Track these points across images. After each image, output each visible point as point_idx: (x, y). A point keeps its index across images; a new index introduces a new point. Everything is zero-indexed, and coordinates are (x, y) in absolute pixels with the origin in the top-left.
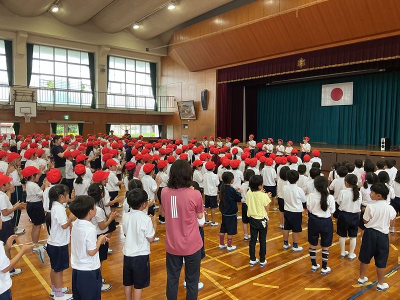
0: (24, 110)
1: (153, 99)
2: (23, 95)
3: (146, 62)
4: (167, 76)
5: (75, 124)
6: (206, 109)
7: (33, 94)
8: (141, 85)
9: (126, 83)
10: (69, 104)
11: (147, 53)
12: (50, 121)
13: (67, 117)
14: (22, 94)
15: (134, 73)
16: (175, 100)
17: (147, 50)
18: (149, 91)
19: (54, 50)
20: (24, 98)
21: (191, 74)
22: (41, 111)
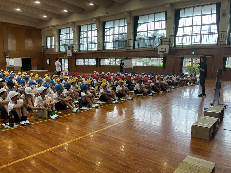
0: (162, 50)
2: (165, 42)
5: (198, 57)
7: (170, 40)
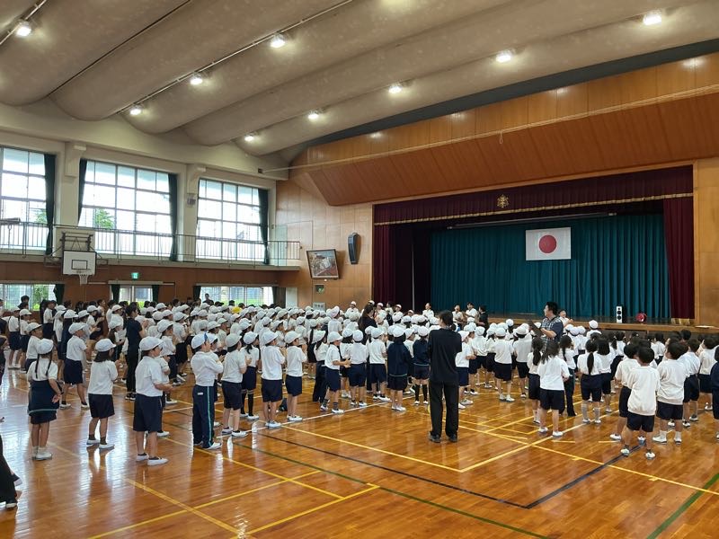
0: (76, 265)
1: (263, 246)
2: (74, 241)
3: (253, 188)
4: (288, 210)
5: (147, 286)
6: (356, 263)
7: (89, 238)
8: (245, 223)
9: (222, 221)
10: (137, 254)
11: (260, 175)
12: (110, 282)
13: (135, 275)
14: (73, 239)
15: (235, 205)
16: (301, 248)
17: (260, 171)
18: (255, 233)
19: (117, 169)
20: (76, 246)
21: (330, 209)
22: (101, 265)
